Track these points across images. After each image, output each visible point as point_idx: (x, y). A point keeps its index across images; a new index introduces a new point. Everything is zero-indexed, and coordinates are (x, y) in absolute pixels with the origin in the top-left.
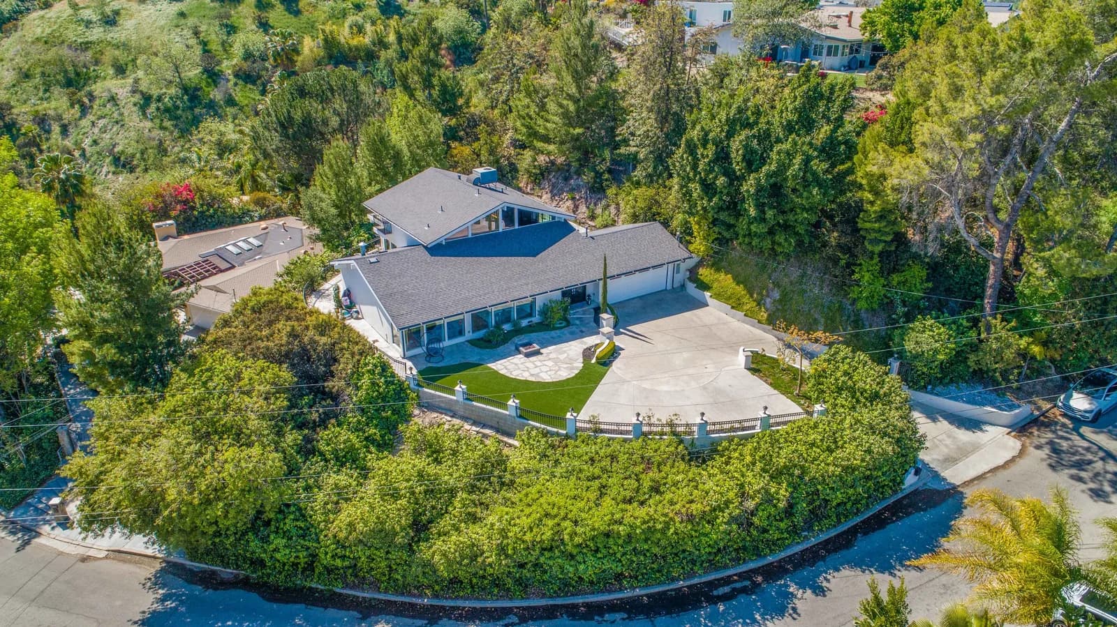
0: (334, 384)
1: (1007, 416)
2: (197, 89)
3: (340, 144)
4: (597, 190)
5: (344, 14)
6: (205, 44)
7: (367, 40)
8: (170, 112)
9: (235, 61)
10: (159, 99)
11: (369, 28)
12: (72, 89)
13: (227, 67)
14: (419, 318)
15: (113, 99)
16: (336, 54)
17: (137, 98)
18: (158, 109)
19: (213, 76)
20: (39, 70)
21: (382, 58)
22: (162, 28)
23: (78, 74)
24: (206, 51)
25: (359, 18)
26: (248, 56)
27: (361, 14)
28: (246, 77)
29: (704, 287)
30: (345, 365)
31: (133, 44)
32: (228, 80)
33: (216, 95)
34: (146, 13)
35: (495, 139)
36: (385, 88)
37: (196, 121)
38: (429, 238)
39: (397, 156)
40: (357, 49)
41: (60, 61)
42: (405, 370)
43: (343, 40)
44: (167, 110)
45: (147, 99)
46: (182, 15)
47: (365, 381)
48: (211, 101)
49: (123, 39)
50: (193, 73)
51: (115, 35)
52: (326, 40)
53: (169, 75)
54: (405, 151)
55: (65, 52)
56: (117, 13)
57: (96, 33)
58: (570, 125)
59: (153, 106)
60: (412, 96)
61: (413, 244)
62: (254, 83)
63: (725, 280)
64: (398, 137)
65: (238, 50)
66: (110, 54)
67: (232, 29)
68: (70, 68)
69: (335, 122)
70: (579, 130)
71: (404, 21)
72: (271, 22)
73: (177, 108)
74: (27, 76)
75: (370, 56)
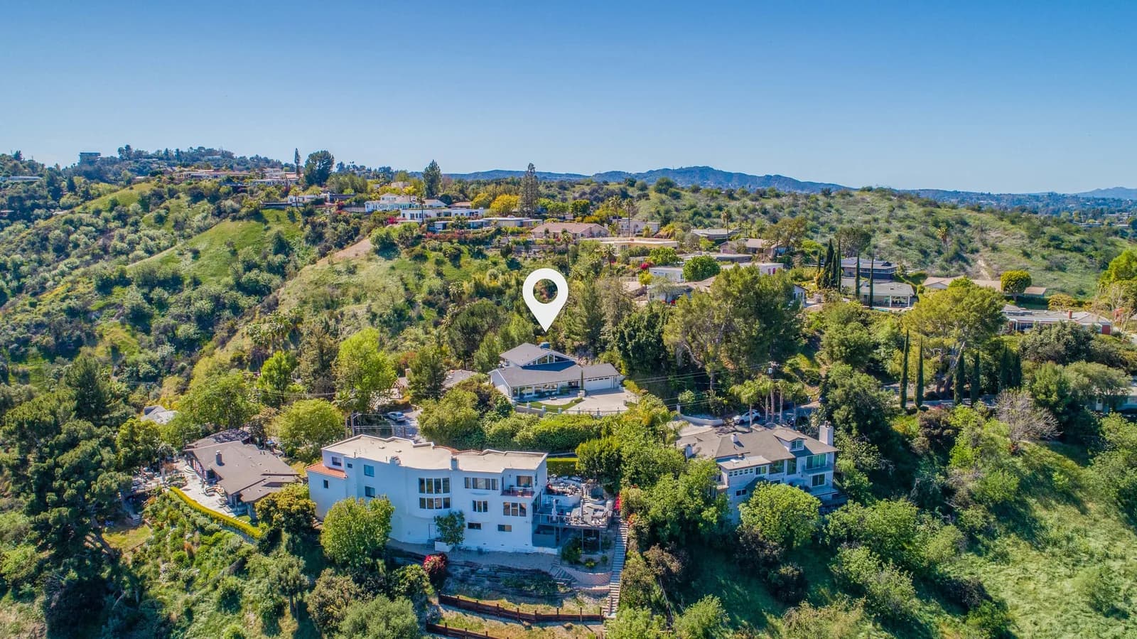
0: (490, 403)
1: (711, 421)
2: (402, 310)
3: (490, 334)
4: (596, 355)
5: (486, 268)
6: (406, 285)
7: (498, 283)
8: (386, 323)
9: (423, 295)
10: (381, 316)
11: (501, 277)
12: (330, 310)
13: (419, 298)
14: (517, 385)
15: (355, 316)
16: (481, 291)
17: (369, 315)
18: (380, 321)
19: (411, 303)
20: (312, 299)
21: (507, 294)
22: (381, 276)
23: (332, 301)
24: (407, 290)
25: (494, 270)
26: (431, 292)
27: (496, 268)
28: (429, 304)
29: (625, 386)
30: (493, 397)
31: (365, 285)
32: (419, 306)
33: (413, 314)
34: (372, 267)
35: (556, 334)
36: (508, 310)
37: (402, 328)
38: (522, 364)
39: (513, 339)
40: (493, 288)
41: (324, 295)
42: (511, 401)
43: (485, 284)
44: (385, 322)
45: (374, 315)
46: (393, 268)
47: (499, 401)
48: (410, 317)
49: (359, 282)
50: (400, 302)
51: (354, 279)
52: (476, 284)
53: (387, 303)
54: (517, 339)
55: (328, 290)
56: (355, 267)
57: (344, 279)
58: (586, 328)
59: (378, 319)
60: (521, 315)
61: (517, 365)
62: (433, 307)
63: (632, 383)
64: (513, 331)
65: (425, 289)
66: (352, 290)
67: (421, 277)
68: (329, 298)
69: (486, 327)
70: (588, 330)
71: (521, 271)
72: (444, 273)
73: (390, 320)
74: (305, 302)
75: (500, 292)
